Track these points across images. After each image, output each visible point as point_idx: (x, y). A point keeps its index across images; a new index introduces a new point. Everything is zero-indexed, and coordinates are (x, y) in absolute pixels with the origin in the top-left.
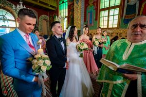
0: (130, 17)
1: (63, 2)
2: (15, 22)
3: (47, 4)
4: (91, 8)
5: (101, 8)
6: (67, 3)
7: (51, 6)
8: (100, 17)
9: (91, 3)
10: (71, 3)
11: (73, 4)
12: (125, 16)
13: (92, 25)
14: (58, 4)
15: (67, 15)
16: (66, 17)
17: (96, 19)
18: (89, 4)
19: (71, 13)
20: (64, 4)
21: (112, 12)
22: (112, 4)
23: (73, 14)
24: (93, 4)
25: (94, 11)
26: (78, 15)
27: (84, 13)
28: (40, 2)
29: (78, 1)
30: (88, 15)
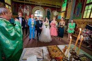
1: (64, 3)
3: (55, 5)
5: (87, 3)
6: (66, 3)
7: (57, 6)
8: (84, 10)
13: (78, 16)
14: (62, 4)
15: (65, 10)
17: (81, 12)
18: (78, 2)
25: (81, 7)
26: (69, 10)
27: (74, 8)
28: (52, 5)
29: (70, 1)
30: (77, 9)
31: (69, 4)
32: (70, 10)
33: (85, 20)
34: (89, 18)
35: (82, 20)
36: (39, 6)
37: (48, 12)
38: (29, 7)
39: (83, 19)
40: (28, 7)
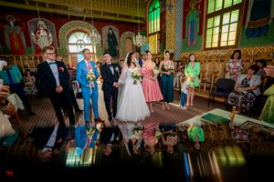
0: (259, 23)
1: (154, 9)
3: (130, 17)
4: (193, 15)
5: (209, 12)
6: (158, 10)
7: (135, 18)
8: (206, 29)
9: (192, 6)
10: (163, 10)
11: (165, 11)
12: (249, 24)
13: (194, 43)
14: (147, 13)
15: (159, 30)
17: (200, 33)
18: (190, 9)
19: (163, 25)
20: (155, 11)
21: (226, 18)
22: (228, 4)
25: (198, 20)
26: (171, 30)
27: (181, 24)
28: (121, 16)
29: (171, 6)
30: (188, 26)
31: (168, 12)
32: (173, 29)
33: (211, 53)
34: (219, 48)
35: (204, 53)
36: (81, 19)
37: (109, 36)
38: (45, 22)
39: (205, 49)
40: (41, 23)
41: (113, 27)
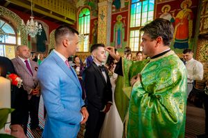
1: (84, 15)
2: (15, 38)
3: (62, 17)
4: (119, 26)
5: (131, 27)
6: (89, 17)
7: (68, 19)
8: (129, 37)
9: (119, 20)
10: (94, 17)
11: (97, 19)
13: (121, 46)
14: (77, 17)
15: (88, 32)
16: (87, 34)
17: (125, 40)
19: (94, 30)
20: (86, 17)
23: (96, 32)
24: (122, 21)
28: (54, 13)
29: (103, 16)
31: (100, 20)
32: (104, 33)
41: (43, 23)
